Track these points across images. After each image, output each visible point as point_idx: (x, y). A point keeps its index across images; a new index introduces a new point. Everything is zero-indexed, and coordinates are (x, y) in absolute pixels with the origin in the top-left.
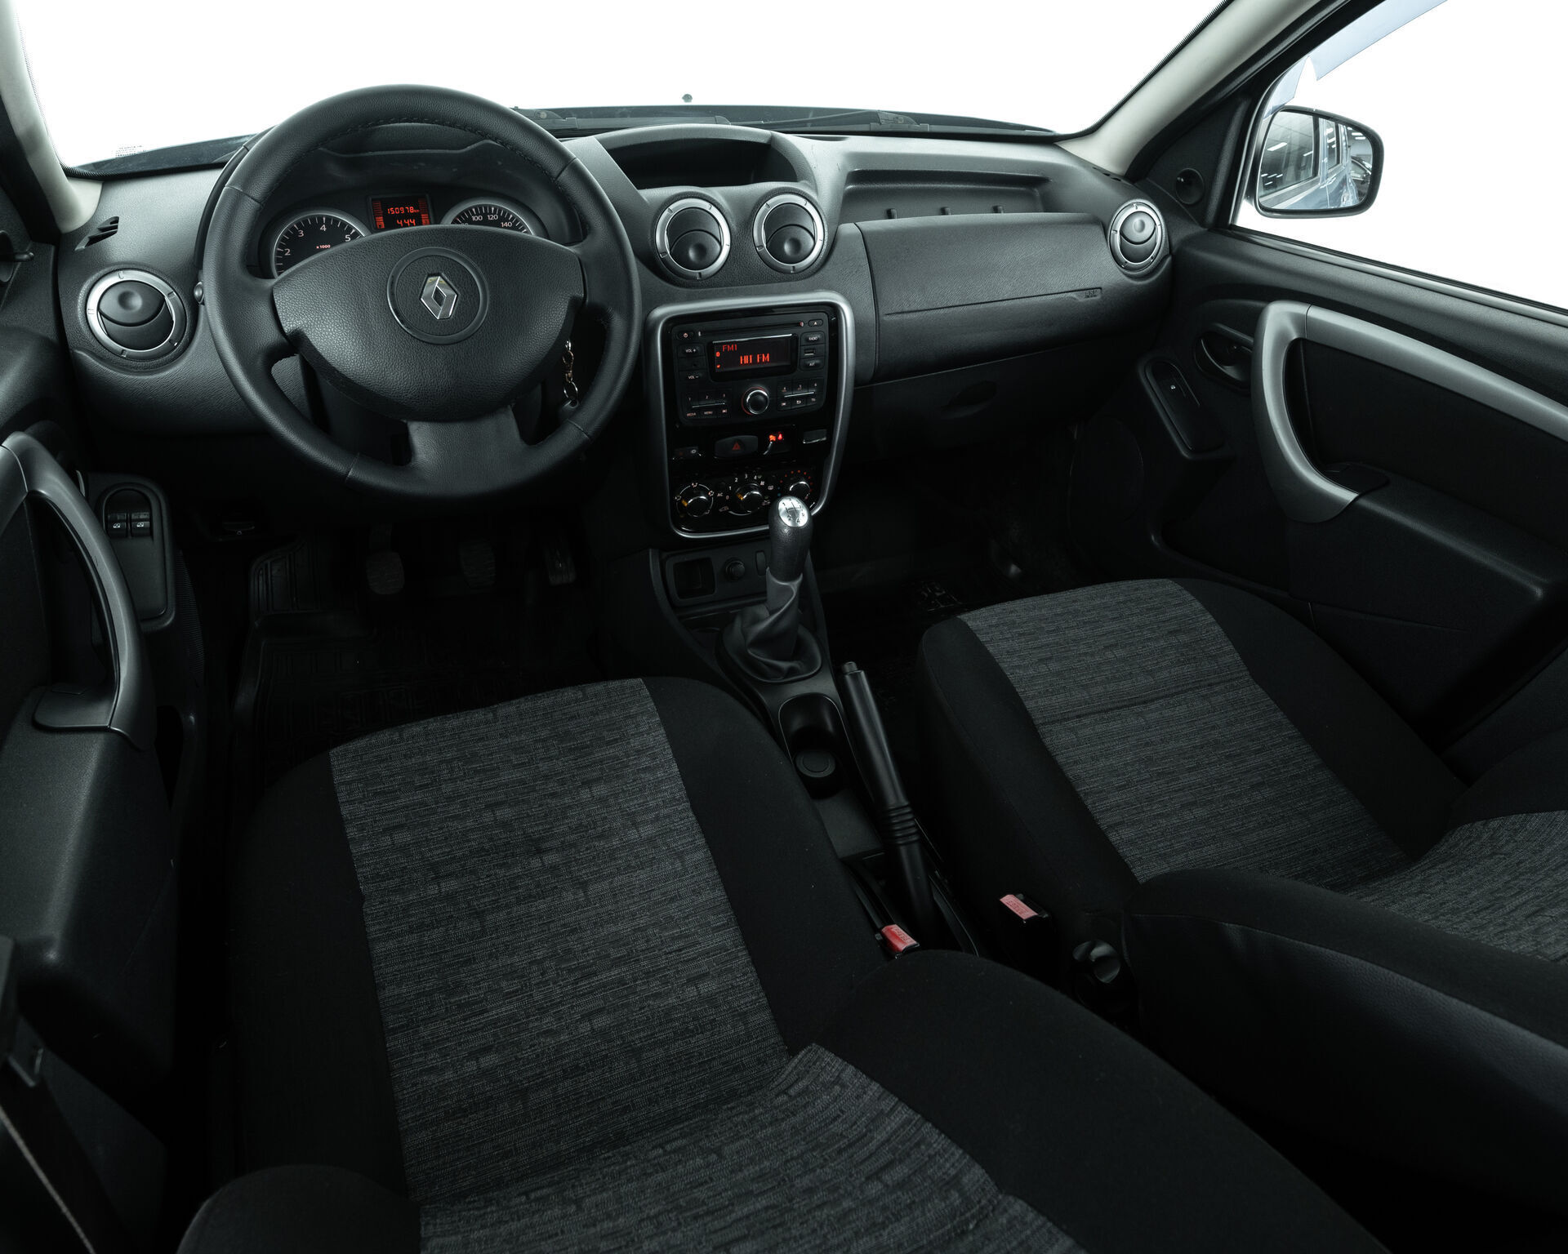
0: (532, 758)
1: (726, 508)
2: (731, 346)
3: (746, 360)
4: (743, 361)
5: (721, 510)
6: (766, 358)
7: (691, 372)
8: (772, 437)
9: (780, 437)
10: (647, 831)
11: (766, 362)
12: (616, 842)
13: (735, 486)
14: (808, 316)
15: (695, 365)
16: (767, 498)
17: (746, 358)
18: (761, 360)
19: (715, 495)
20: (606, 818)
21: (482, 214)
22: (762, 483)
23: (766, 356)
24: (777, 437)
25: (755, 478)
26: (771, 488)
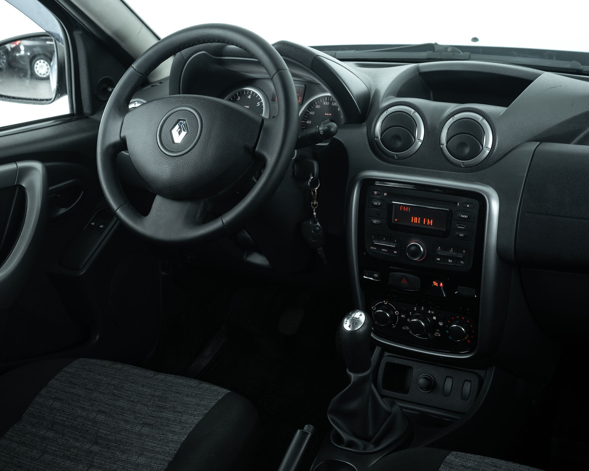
0: (139, 401)
1: (407, 328)
2: (406, 208)
3: (416, 220)
4: (414, 221)
5: (404, 328)
6: (430, 222)
7: (376, 218)
8: (435, 284)
9: (441, 285)
10: (142, 460)
11: (430, 225)
12: (124, 457)
13: (414, 312)
14: (464, 199)
15: (378, 215)
16: (438, 331)
17: (416, 219)
18: (426, 223)
19: (400, 315)
20: (133, 444)
21: (330, 101)
22: (434, 318)
23: (430, 221)
24: (439, 284)
25: (429, 312)
26: (441, 324)
